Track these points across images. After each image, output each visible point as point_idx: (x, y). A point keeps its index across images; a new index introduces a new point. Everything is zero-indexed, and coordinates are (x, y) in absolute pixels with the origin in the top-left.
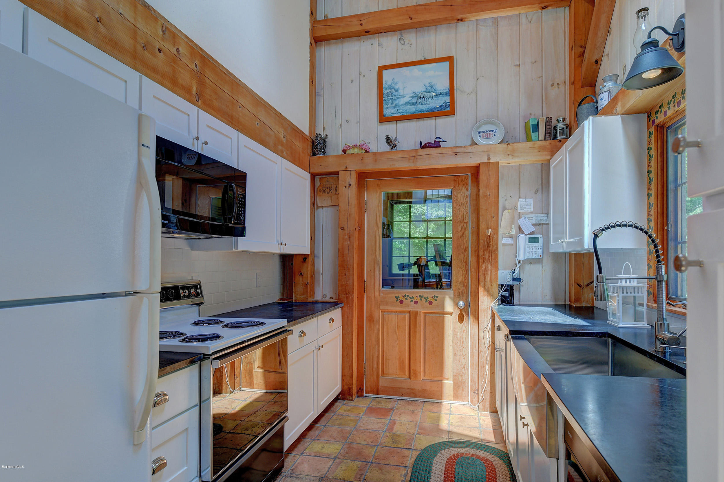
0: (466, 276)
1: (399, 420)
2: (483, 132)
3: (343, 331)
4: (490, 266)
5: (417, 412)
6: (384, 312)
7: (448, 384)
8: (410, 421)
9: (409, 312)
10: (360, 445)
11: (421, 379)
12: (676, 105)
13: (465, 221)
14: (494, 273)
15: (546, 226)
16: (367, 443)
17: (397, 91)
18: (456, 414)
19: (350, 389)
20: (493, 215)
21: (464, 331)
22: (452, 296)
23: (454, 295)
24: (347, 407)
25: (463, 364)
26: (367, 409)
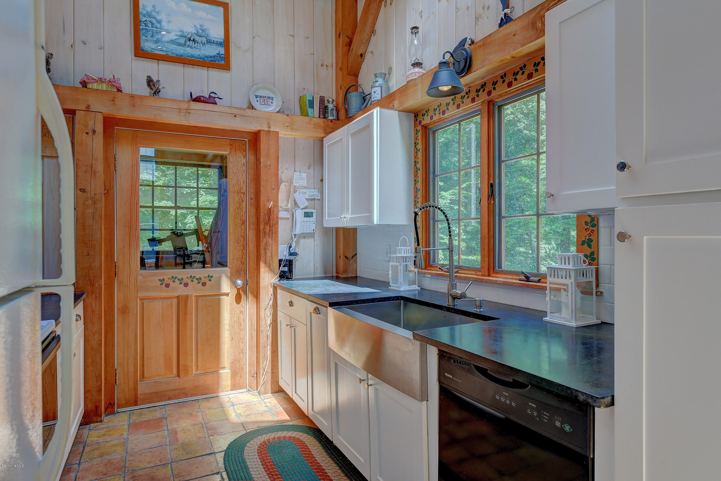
0: (244, 252)
1: (179, 428)
2: (260, 97)
3: (86, 331)
4: (271, 241)
5: (195, 413)
6: (144, 299)
7: (226, 373)
8: (193, 425)
9: (178, 297)
10: (146, 470)
11: (193, 375)
12: (441, 113)
13: (242, 191)
14: (274, 248)
15: (317, 201)
16: (155, 464)
17: (159, 22)
18: (239, 404)
19: (97, 407)
20: (273, 187)
21: (241, 312)
22: (229, 274)
23: (231, 274)
24: (99, 431)
25: (241, 348)
26: (129, 426)
